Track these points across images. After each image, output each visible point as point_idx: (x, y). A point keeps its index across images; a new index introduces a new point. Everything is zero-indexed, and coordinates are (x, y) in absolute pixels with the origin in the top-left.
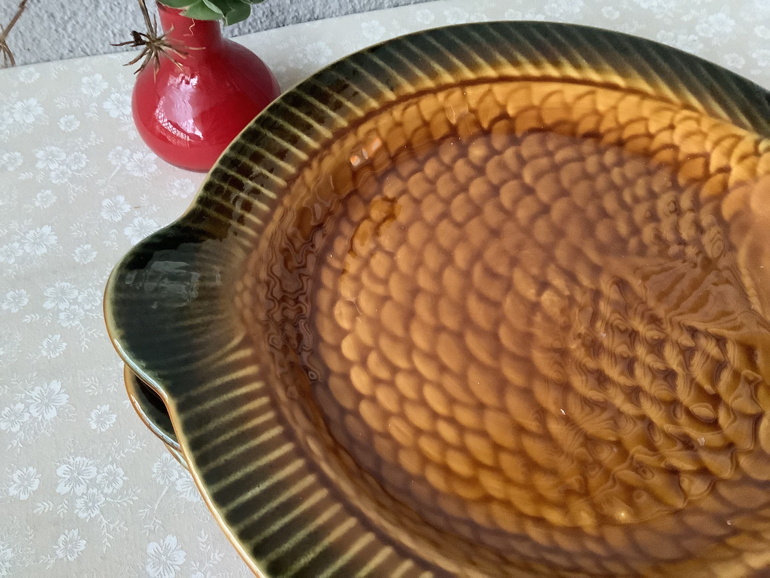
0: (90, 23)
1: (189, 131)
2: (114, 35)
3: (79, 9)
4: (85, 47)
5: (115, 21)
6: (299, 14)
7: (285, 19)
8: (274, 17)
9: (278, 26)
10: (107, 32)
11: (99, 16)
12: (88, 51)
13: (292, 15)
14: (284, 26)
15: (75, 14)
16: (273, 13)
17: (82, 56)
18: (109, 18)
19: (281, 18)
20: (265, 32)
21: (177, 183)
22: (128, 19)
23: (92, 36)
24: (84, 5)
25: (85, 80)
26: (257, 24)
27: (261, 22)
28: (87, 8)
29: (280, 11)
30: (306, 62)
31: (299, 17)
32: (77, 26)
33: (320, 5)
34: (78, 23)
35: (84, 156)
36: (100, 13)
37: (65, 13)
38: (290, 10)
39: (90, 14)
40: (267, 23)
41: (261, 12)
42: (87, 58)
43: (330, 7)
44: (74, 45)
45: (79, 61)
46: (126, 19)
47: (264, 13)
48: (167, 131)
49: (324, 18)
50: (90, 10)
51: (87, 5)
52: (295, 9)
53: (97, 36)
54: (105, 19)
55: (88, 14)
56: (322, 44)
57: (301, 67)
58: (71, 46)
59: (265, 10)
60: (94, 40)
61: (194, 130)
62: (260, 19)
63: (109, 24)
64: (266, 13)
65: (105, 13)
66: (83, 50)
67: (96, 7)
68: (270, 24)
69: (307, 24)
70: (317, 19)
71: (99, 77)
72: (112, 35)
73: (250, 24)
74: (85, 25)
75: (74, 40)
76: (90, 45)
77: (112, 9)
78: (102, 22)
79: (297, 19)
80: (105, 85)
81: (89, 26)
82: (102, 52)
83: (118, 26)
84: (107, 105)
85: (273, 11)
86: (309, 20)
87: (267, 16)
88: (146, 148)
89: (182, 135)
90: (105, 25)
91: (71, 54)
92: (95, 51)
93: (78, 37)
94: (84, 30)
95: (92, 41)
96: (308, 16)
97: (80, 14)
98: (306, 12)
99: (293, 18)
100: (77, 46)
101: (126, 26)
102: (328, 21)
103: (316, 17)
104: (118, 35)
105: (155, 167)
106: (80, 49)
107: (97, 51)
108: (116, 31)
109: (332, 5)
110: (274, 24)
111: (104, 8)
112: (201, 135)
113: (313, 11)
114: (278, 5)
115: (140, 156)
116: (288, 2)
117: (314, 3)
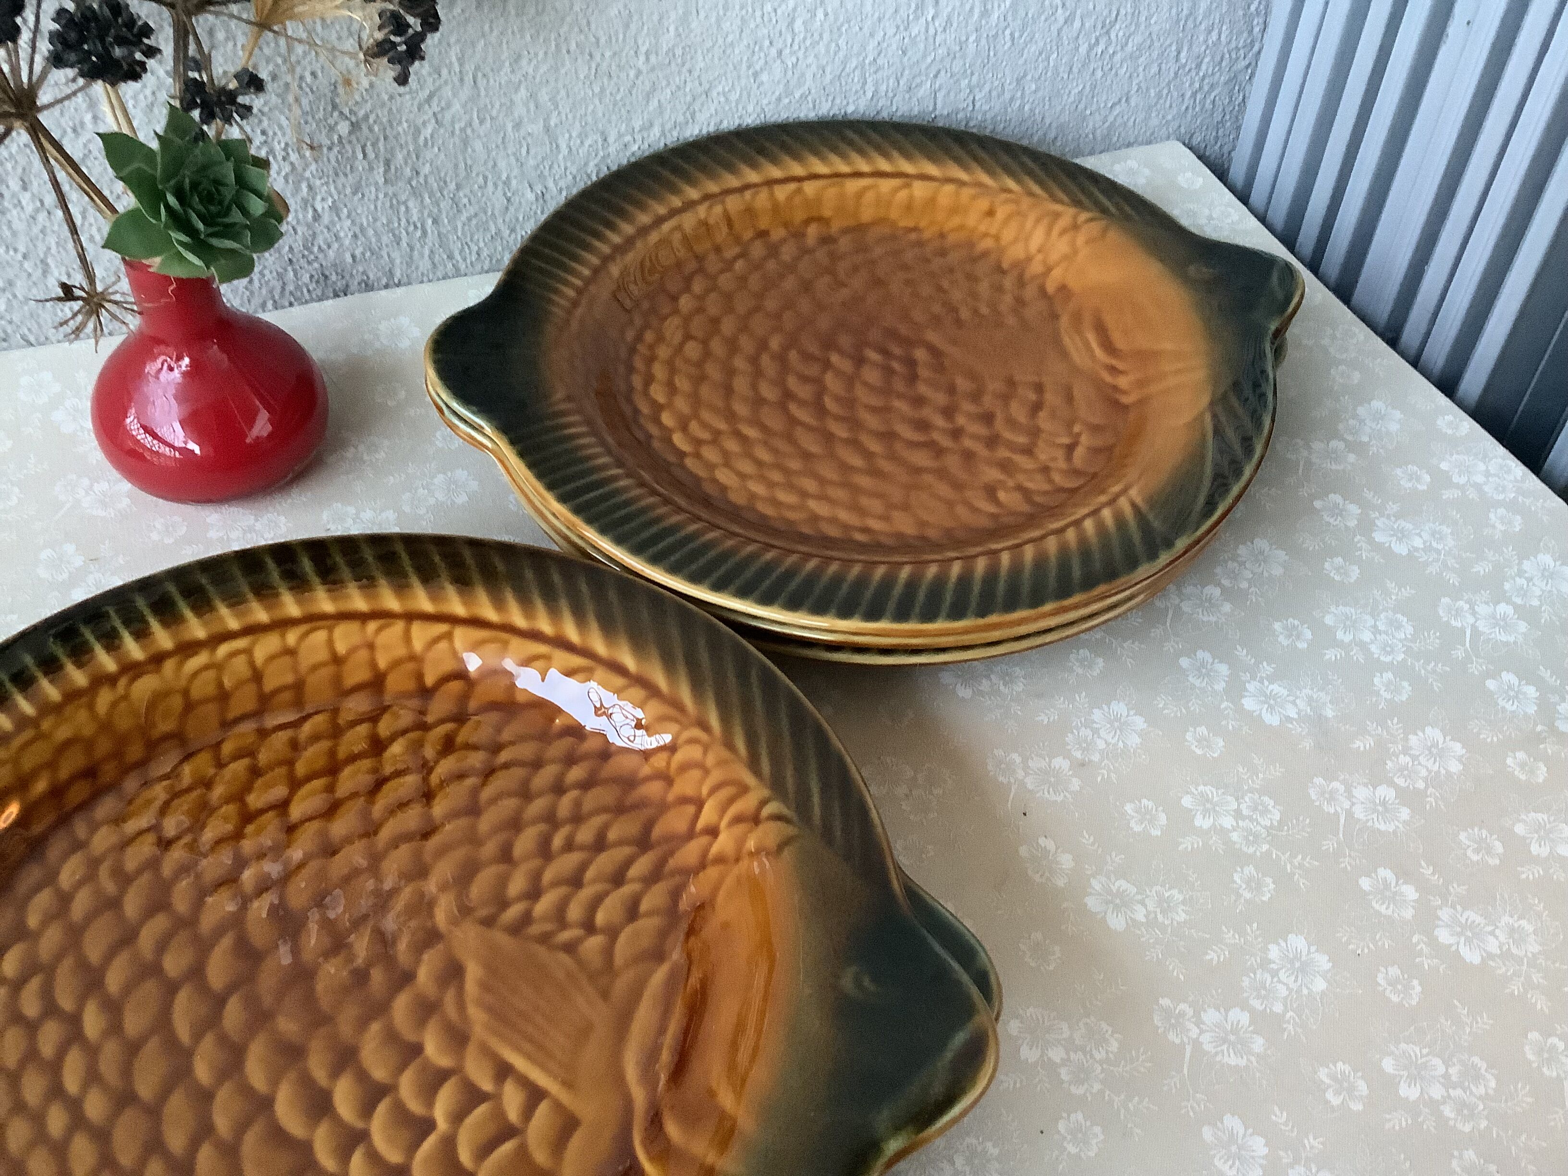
1: (179, 443)
3: (16, 276)
4: (27, 332)
6: (368, 278)
7: (347, 286)
8: (329, 282)
9: (336, 295)
10: (62, 311)
11: (50, 286)
12: (32, 339)
13: (358, 278)
14: (346, 295)
16: (326, 277)
17: (23, 347)
19: (340, 285)
20: (316, 305)
21: (159, 524)
23: (38, 316)
24: (26, 271)
25: (24, 380)
26: (302, 293)
27: (309, 291)
29: (337, 274)
30: (377, 345)
31: (370, 282)
32: (15, 303)
33: (401, 263)
34: (15, 296)
35: (16, 490)
38: (355, 272)
39: (35, 283)
40: (319, 292)
41: (308, 275)
42: (32, 349)
43: (417, 268)
44: (9, 331)
45: (17, 354)
47: (312, 277)
48: (144, 446)
49: (410, 283)
50: (34, 278)
51: (30, 271)
52: (361, 269)
53: (46, 317)
55: (31, 283)
56: (404, 321)
57: (370, 353)
58: (5, 332)
59: (314, 273)
60: (42, 322)
61: (186, 443)
64: (316, 277)
66: (23, 337)
67: (45, 272)
68: (323, 294)
69: (383, 293)
70: (398, 285)
71: (47, 376)
73: (291, 293)
75: (10, 322)
76: (35, 328)
79: (366, 285)
80: (57, 388)
82: (53, 339)
84: (58, 416)
85: (327, 273)
86: (386, 287)
87: (318, 282)
88: (114, 474)
89: (167, 451)
91: (5, 344)
92: (42, 339)
93: (16, 318)
95: (38, 324)
96: (384, 281)
97: (19, 283)
98: (380, 274)
99: (359, 284)
100: (15, 333)
102: (416, 288)
103: (396, 281)
105: (126, 501)
106: (18, 336)
107: (47, 339)
109: (421, 264)
110: (329, 293)
111: (56, 274)
112: (197, 450)
113: (391, 273)
114: (335, 265)
115: (104, 486)
116: (349, 260)
117: (392, 261)
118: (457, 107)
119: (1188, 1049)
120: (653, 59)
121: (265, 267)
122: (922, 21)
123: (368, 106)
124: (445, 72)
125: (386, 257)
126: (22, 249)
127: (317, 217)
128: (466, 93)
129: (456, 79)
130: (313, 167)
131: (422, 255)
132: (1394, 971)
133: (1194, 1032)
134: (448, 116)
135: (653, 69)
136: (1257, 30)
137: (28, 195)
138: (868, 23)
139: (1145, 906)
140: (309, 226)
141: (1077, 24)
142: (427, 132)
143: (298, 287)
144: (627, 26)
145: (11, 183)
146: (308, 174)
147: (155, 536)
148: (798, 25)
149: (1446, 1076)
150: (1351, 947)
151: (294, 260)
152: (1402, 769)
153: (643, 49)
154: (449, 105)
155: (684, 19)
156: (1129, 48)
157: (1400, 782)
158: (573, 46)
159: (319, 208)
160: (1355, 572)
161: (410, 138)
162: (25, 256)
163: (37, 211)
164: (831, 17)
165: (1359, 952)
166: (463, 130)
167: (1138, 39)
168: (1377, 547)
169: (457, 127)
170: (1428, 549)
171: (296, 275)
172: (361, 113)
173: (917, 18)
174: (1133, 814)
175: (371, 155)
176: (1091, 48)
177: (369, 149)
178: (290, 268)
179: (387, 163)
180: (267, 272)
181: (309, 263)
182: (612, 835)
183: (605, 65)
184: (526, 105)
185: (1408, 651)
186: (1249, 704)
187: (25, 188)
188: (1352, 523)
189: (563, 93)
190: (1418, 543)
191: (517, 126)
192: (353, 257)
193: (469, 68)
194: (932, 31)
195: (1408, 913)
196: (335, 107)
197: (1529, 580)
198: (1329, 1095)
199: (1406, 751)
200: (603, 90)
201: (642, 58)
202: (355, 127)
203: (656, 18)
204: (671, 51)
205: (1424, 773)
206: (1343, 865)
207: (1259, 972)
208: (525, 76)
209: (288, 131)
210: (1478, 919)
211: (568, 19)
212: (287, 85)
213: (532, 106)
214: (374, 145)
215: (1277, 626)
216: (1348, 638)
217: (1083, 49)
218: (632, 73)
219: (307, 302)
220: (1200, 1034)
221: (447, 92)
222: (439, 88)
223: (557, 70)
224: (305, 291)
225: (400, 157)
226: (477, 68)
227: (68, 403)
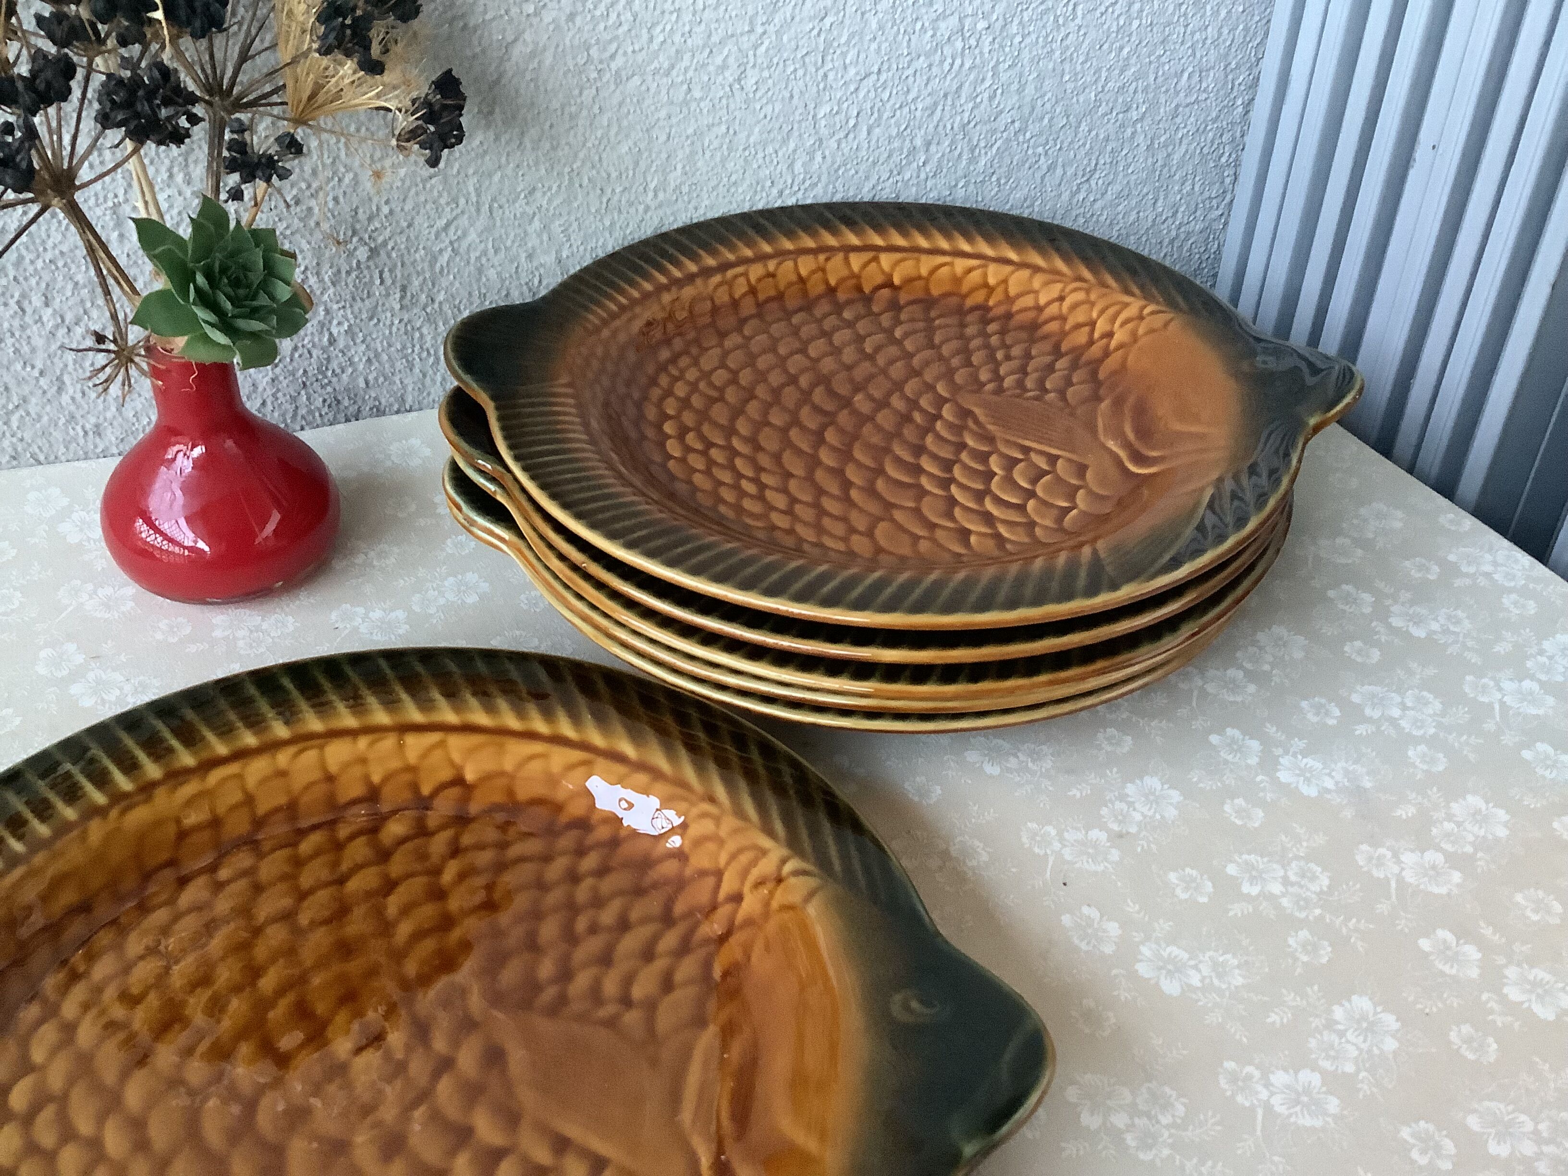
0: (48, 414)
1: (188, 543)
2: (86, 433)
3: (31, 393)
4: (37, 451)
5: (88, 413)
6: (380, 403)
7: (359, 411)
8: (342, 407)
9: (348, 420)
10: (73, 429)
11: (64, 404)
12: (42, 458)
13: (371, 403)
14: (357, 419)
15: (25, 400)
16: (338, 402)
17: (32, 465)
19: (353, 409)
20: (328, 428)
21: (163, 624)
22: (109, 408)
23: (50, 434)
24: (40, 387)
25: (32, 496)
26: (314, 417)
27: (321, 415)
28: (44, 392)
29: (350, 398)
30: (389, 464)
31: (382, 408)
32: (27, 419)
33: (414, 389)
34: (28, 414)
35: (18, 594)
36: (65, 399)
37: (9, 399)
38: (367, 397)
39: (49, 401)
40: (331, 416)
41: (321, 399)
42: (40, 467)
43: (429, 394)
44: (20, 449)
45: (25, 472)
46: (106, 409)
47: (324, 401)
48: (153, 547)
49: (421, 409)
50: (49, 395)
51: (45, 387)
52: (373, 395)
53: (58, 435)
54: (73, 408)
55: (45, 401)
56: (415, 442)
57: (380, 471)
58: (15, 450)
59: (326, 397)
60: (52, 439)
61: (196, 542)
62: (319, 409)
63: (78, 416)
64: (329, 401)
65: (73, 399)
66: (34, 456)
67: (60, 390)
68: (335, 418)
69: (395, 417)
70: (410, 411)
71: (55, 491)
72: (81, 433)
73: (303, 417)
74: (40, 417)
75: (21, 440)
76: (46, 447)
77: (84, 394)
78: (66, 413)
79: (378, 410)
80: (65, 502)
81: (45, 419)
82: (63, 458)
83: (93, 420)
84: (65, 527)
85: (340, 398)
86: (398, 412)
87: (330, 406)
88: (121, 576)
89: (177, 550)
91: (14, 463)
92: (52, 458)
93: (27, 436)
94: (38, 425)
95: (49, 442)
96: (396, 406)
97: (34, 400)
98: (392, 399)
99: (371, 409)
100: (25, 451)
101: (105, 419)
103: (408, 407)
104: (91, 433)
105: (131, 603)
106: (29, 455)
107: (56, 458)
108: (88, 427)
109: (432, 391)
110: (341, 417)
111: (71, 391)
112: (207, 549)
113: (403, 400)
114: (347, 390)
115: (109, 591)
116: (362, 384)
117: (404, 387)
118: (472, 236)
119: (1260, 1113)
120: (661, 195)
121: (278, 390)
122: (915, 164)
123: (387, 233)
124: (462, 201)
125: (398, 382)
126: (39, 365)
127: (332, 341)
128: (482, 221)
129: (473, 209)
130: (331, 291)
131: (433, 381)
132: (1466, 1029)
133: (1264, 1094)
134: (464, 244)
135: (660, 206)
136: (1228, 180)
137: (49, 311)
138: (863, 167)
139: (1199, 971)
140: (324, 350)
141: (1059, 171)
142: (443, 259)
143: (311, 412)
144: (637, 164)
145: (34, 299)
146: (326, 297)
147: (159, 636)
148: (798, 167)
149: (1536, 1132)
150: (1419, 1006)
151: (308, 383)
152: (1448, 835)
153: (652, 186)
154: (465, 234)
155: (691, 157)
156: (1109, 196)
157: (1448, 847)
158: (585, 181)
159: (335, 331)
160: (1375, 655)
161: (426, 265)
162: (42, 373)
163: (57, 327)
164: (829, 159)
165: (1427, 1011)
166: (478, 259)
167: (1117, 187)
168: (1394, 631)
169: (473, 256)
170: (1445, 631)
171: (308, 399)
172: (380, 240)
173: (909, 163)
174: (1176, 882)
175: (389, 282)
176: (1073, 195)
177: (386, 274)
178: (303, 392)
179: (404, 289)
180: (280, 395)
181: (323, 387)
182: (634, 915)
183: (616, 198)
184: (539, 235)
185: (1439, 725)
186: (1284, 776)
187: (47, 305)
188: (1368, 610)
189: (575, 225)
190: (1435, 626)
191: (530, 257)
192: (367, 383)
193: (486, 199)
194: (923, 176)
195: (1474, 973)
196: (354, 233)
197: (1551, 658)
198: (1415, 1155)
199: (1450, 817)
200: (613, 224)
201: (651, 194)
202: (374, 252)
203: (664, 156)
204: (678, 188)
205: (1471, 838)
206: (1399, 927)
207: (1325, 1033)
208: (540, 208)
209: (309, 255)
210: (1547, 977)
211: (581, 155)
212: (310, 209)
213: (545, 237)
214: (390, 271)
215: (1304, 704)
216: (1376, 714)
217: (1066, 196)
218: (641, 208)
219: (318, 426)
220: (1270, 1097)
221: (464, 221)
222: (455, 218)
223: (570, 203)
224: (317, 414)
225: (416, 283)
226: (494, 200)
227: (75, 516)
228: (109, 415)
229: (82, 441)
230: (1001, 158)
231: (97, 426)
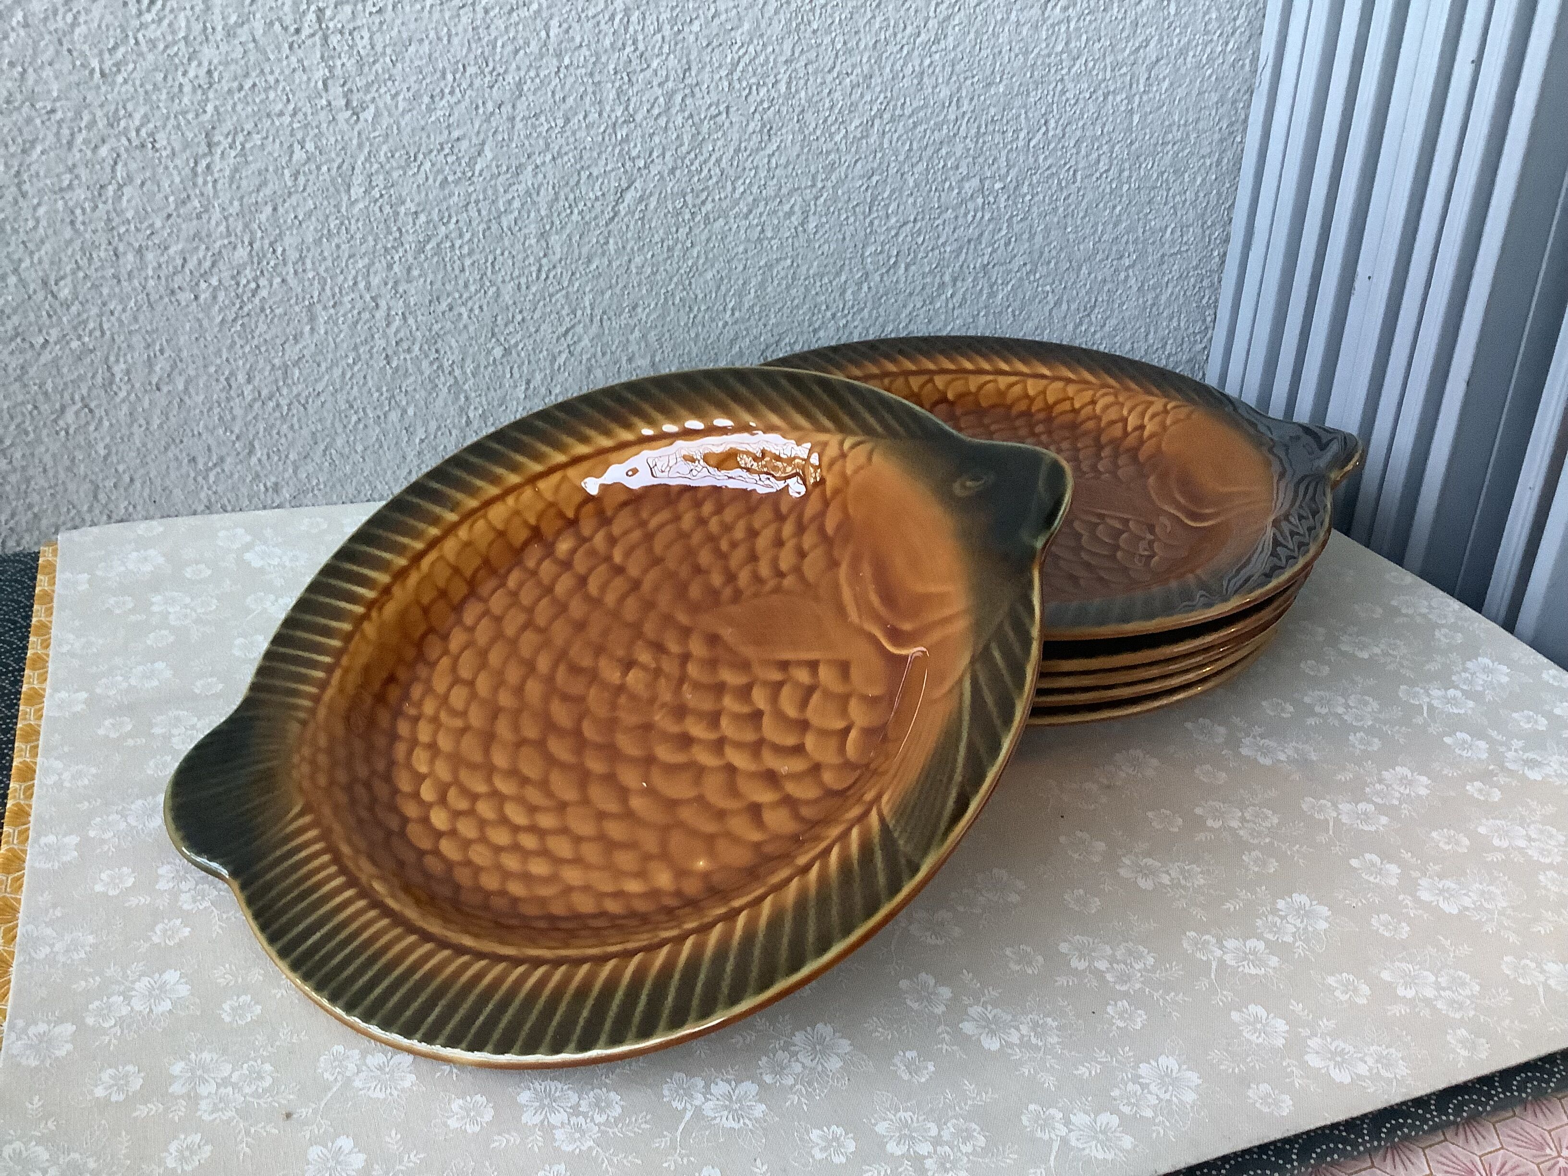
0: (238, 472)
2: (267, 489)
3: (228, 454)
4: (226, 501)
10: (257, 486)
11: (252, 464)
12: (229, 507)
15: (222, 459)
17: (221, 513)
18: (263, 468)
23: (238, 489)
24: (235, 450)
25: (222, 534)
28: (238, 454)
32: (222, 475)
34: (223, 471)
35: (214, 601)
36: (254, 460)
37: (210, 458)
42: (228, 514)
44: (213, 499)
45: (215, 517)
50: (241, 456)
51: (239, 450)
53: (244, 490)
54: (259, 468)
58: (209, 499)
60: (239, 493)
65: (260, 460)
66: (223, 505)
67: (251, 453)
71: (240, 531)
74: (232, 474)
75: (215, 493)
76: (233, 500)
77: (269, 457)
78: (253, 472)
80: (248, 538)
81: (236, 476)
83: (273, 479)
90: (257, 476)
91: (208, 510)
92: (237, 507)
93: (220, 489)
94: (230, 481)
97: (229, 460)
100: (216, 500)
106: (219, 505)
107: (240, 507)
108: (269, 484)
118: (586, 341)
119: (1214, 964)
120: (737, 314)
122: (943, 297)
123: (519, 337)
124: (579, 313)
126: (237, 431)
127: (469, 423)
128: (594, 329)
129: (587, 320)
130: (471, 382)
132: (1385, 917)
133: (1218, 953)
134: (579, 348)
135: (736, 322)
136: (1209, 319)
137: (250, 387)
138: (901, 297)
139: (1169, 873)
140: (462, 430)
141: (1064, 306)
142: (561, 360)
144: (719, 288)
145: (240, 377)
146: (466, 387)
148: (849, 295)
149: (1437, 983)
150: (1347, 902)
152: (1378, 793)
153: (730, 306)
154: (580, 340)
155: (762, 285)
156: (1107, 329)
157: (1379, 801)
158: (677, 300)
159: (471, 415)
160: (1326, 670)
161: (548, 363)
162: (238, 438)
163: (254, 400)
164: (874, 291)
165: (1354, 905)
166: (589, 360)
167: (1113, 322)
168: (1344, 654)
169: (584, 357)
170: (1385, 654)
172: (513, 342)
173: (939, 295)
174: (1153, 818)
175: (517, 375)
176: (1076, 327)
177: (515, 370)
179: (528, 382)
183: (700, 315)
184: (638, 343)
185: (1375, 720)
186: (1244, 751)
187: (249, 381)
188: (1321, 639)
189: (667, 335)
190: (1377, 650)
191: (630, 360)
193: (598, 312)
194: (950, 306)
195: (1394, 882)
196: (493, 335)
197: (1473, 674)
198: (1337, 993)
199: (1380, 781)
200: (697, 335)
201: (729, 313)
202: (507, 352)
203: (741, 282)
204: (752, 307)
205: (1397, 795)
206: (1335, 851)
207: (1270, 916)
208: (640, 321)
209: (456, 352)
210: (1453, 886)
211: (675, 280)
212: (460, 314)
213: (643, 345)
214: (519, 367)
215: (1264, 703)
216: (1324, 711)
217: (1070, 327)
218: (720, 324)
220: (1223, 955)
221: (579, 329)
222: (573, 327)
223: (664, 318)
225: (538, 377)
226: (604, 313)
227: (257, 548)
228: (286, 475)
229: (262, 497)
230: (1015, 295)
231: (276, 484)
